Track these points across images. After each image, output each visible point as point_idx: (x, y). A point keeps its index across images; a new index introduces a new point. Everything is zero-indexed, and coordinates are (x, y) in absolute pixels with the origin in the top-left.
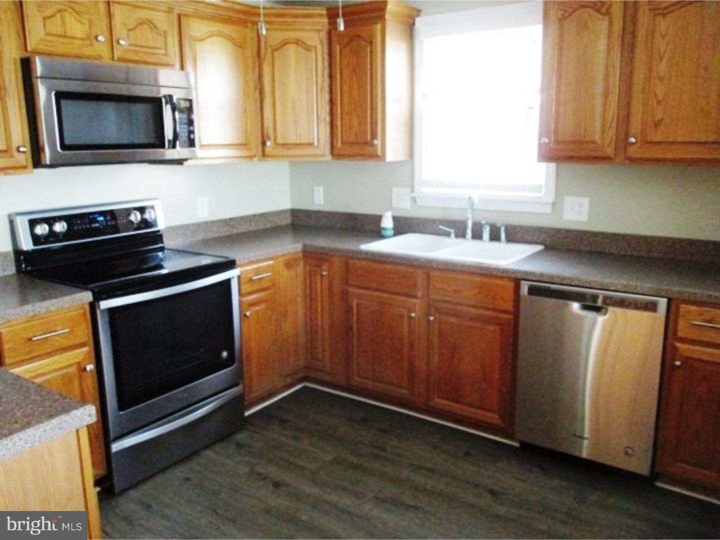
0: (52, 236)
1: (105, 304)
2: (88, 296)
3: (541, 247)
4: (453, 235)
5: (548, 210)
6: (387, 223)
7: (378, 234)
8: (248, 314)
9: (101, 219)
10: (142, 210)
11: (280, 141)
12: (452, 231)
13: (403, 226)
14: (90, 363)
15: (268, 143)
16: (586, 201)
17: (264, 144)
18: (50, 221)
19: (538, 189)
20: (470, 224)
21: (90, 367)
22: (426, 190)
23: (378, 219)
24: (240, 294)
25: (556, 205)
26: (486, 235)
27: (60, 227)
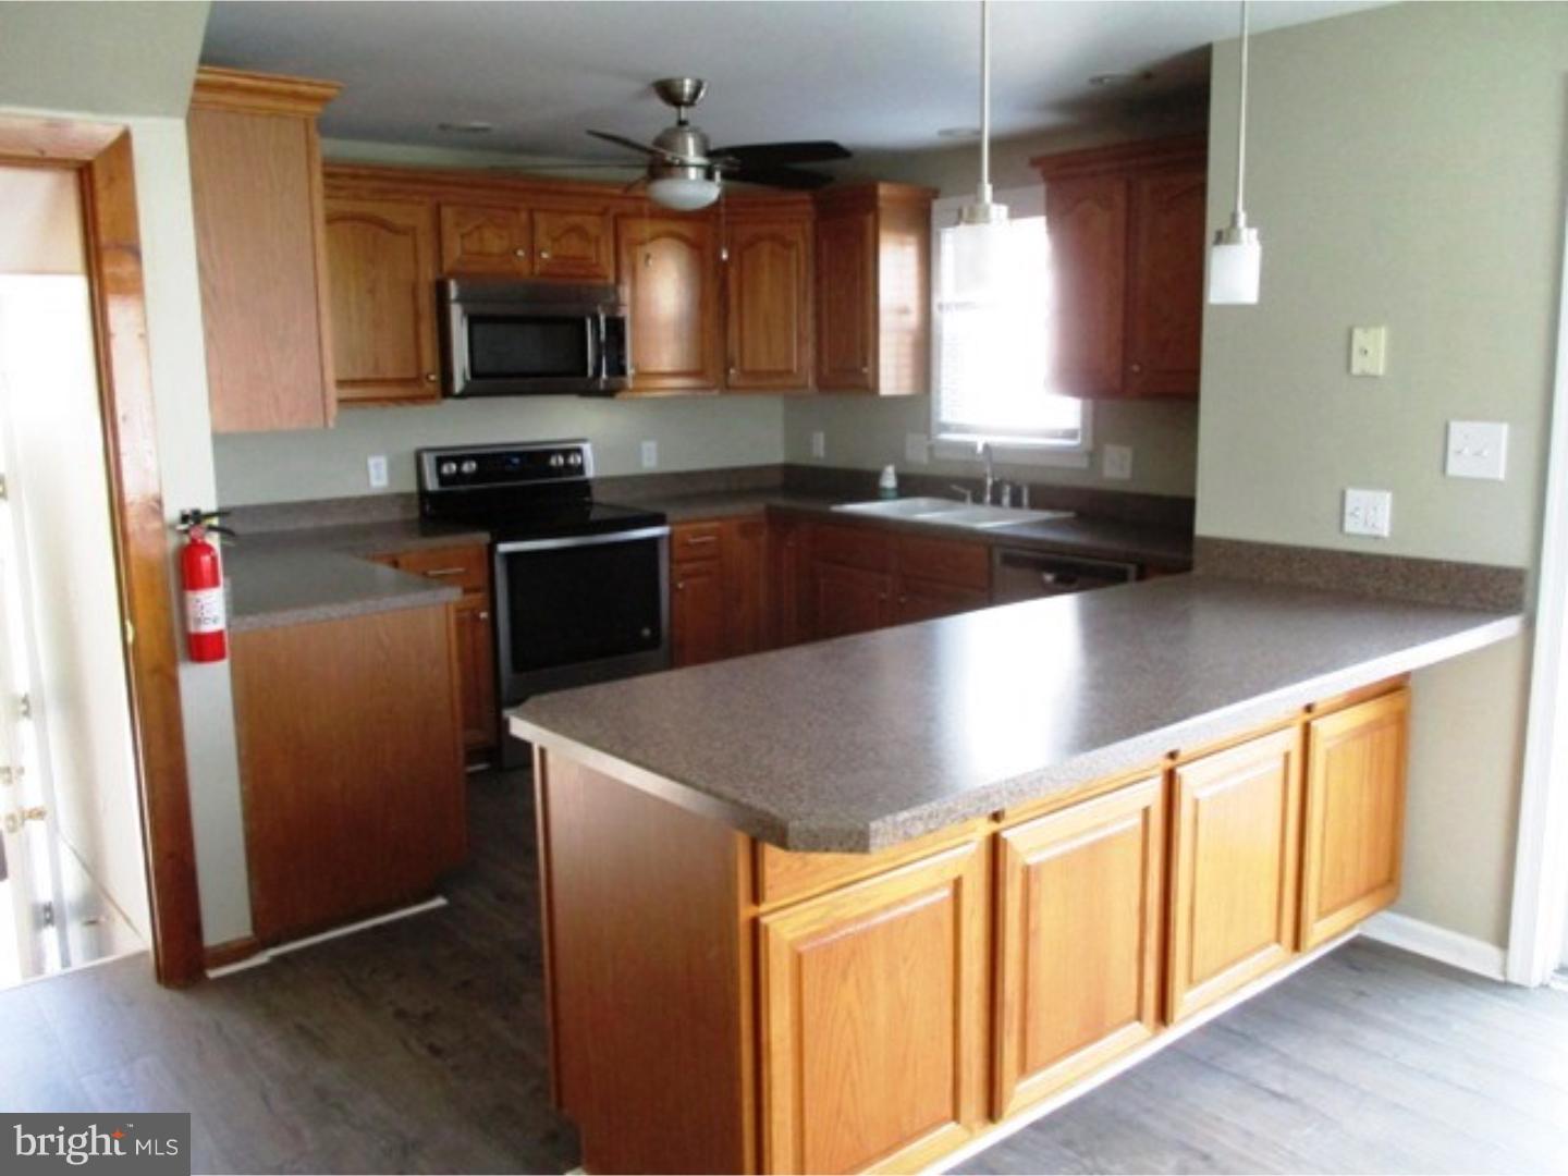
0: (459, 477)
1: (504, 547)
2: (484, 537)
3: (1070, 515)
4: (969, 499)
5: (1083, 463)
6: (889, 481)
7: (873, 492)
8: (680, 585)
9: (516, 460)
10: (566, 453)
11: (748, 366)
12: (968, 493)
13: (910, 486)
14: (483, 611)
15: (732, 371)
16: (1127, 452)
17: (726, 372)
18: (459, 460)
19: (1071, 434)
20: (989, 482)
21: (484, 615)
22: (945, 436)
23: (876, 476)
24: (671, 560)
25: (1094, 454)
26: (1006, 500)
27: (469, 467)
